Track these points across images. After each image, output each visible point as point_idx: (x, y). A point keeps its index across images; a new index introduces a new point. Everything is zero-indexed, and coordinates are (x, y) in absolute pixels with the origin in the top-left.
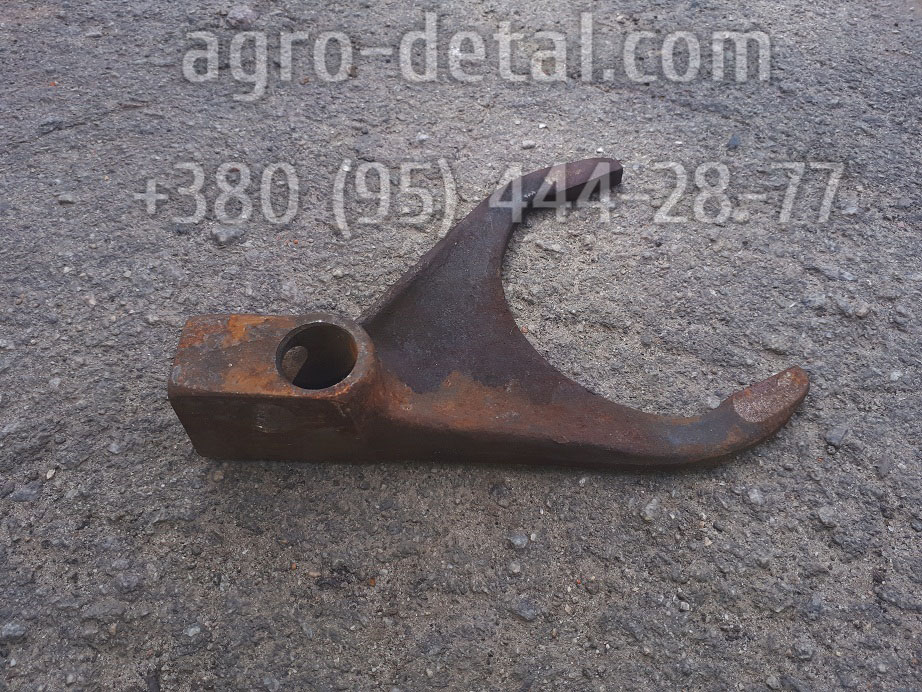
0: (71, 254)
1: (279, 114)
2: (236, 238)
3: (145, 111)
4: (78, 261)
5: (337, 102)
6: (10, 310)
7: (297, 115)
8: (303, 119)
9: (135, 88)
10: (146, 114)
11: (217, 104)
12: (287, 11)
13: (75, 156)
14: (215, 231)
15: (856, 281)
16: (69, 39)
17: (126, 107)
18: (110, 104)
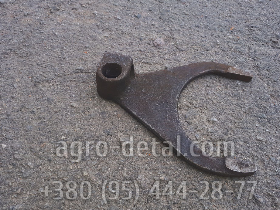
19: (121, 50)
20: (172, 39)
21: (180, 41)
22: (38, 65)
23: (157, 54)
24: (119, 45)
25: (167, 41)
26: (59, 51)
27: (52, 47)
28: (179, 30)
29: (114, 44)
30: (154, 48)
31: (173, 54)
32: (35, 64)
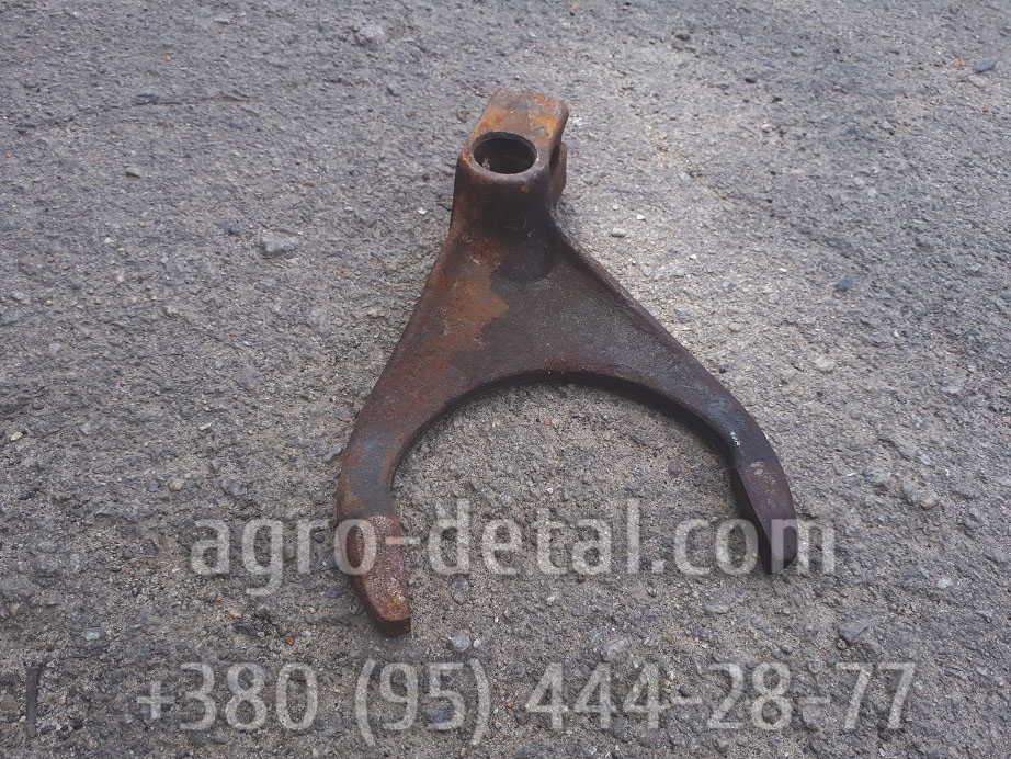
0: (117, 226)
1: (374, 140)
2: (284, 251)
3: (244, 105)
4: (123, 235)
5: (437, 142)
6: (40, 266)
7: (392, 145)
8: (396, 151)
9: (241, 81)
10: (243, 109)
11: (315, 115)
12: (420, 41)
13: (159, 132)
14: (265, 239)
15: (933, 467)
16: (198, 20)
17: (226, 98)
18: (212, 91)
19: (264, 53)
20: (407, 29)
22: (25, 87)
23: (365, 61)
24: (260, 41)
25: (392, 33)
26: (88, 55)
28: (428, 10)
29: (246, 40)
30: (358, 48)
31: (410, 62)
32: (16, 85)
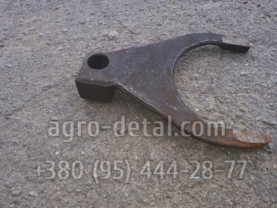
0: (58, 145)
4: (62, 148)
20: (123, 28)
21: (132, 26)
23: (116, 45)
24: (76, 51)
25: (119, 31)
26: (19, 79)
27: (10, 79)
29: (71, 53)
30: (111, 41)
31: (131, 39)
